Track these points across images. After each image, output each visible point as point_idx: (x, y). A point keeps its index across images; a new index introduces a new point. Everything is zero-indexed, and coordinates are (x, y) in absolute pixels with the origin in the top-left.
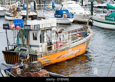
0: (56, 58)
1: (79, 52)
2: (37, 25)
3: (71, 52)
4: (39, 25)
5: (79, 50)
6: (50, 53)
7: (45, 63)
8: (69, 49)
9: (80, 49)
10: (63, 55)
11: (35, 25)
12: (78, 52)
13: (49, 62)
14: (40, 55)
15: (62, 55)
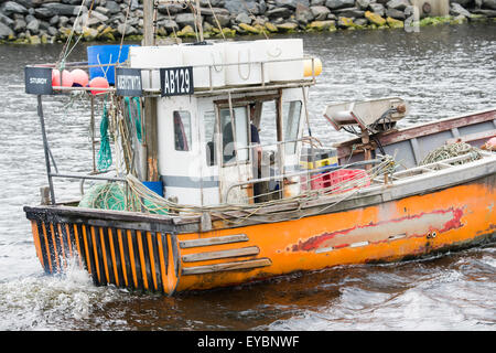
0: (290, 246)
1: (450, 226)
2: (179, 69)
3: (395, 221)
4: (190, 69)
5: (450, 216)
6: (256, 219)
7: (222, 265)
8: (380, 208)
9: (459, 213)
10: (339, 236)
11: (162, 71)
12: (443, 228)
13: (249, 263)
14: (190, 222)
15: (332, 235)
